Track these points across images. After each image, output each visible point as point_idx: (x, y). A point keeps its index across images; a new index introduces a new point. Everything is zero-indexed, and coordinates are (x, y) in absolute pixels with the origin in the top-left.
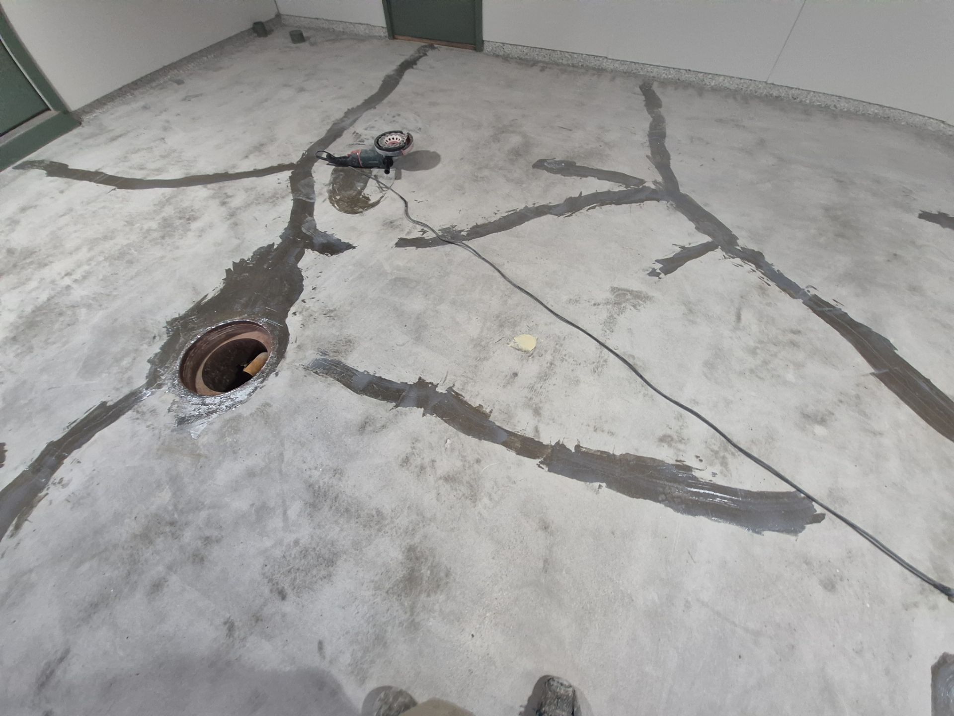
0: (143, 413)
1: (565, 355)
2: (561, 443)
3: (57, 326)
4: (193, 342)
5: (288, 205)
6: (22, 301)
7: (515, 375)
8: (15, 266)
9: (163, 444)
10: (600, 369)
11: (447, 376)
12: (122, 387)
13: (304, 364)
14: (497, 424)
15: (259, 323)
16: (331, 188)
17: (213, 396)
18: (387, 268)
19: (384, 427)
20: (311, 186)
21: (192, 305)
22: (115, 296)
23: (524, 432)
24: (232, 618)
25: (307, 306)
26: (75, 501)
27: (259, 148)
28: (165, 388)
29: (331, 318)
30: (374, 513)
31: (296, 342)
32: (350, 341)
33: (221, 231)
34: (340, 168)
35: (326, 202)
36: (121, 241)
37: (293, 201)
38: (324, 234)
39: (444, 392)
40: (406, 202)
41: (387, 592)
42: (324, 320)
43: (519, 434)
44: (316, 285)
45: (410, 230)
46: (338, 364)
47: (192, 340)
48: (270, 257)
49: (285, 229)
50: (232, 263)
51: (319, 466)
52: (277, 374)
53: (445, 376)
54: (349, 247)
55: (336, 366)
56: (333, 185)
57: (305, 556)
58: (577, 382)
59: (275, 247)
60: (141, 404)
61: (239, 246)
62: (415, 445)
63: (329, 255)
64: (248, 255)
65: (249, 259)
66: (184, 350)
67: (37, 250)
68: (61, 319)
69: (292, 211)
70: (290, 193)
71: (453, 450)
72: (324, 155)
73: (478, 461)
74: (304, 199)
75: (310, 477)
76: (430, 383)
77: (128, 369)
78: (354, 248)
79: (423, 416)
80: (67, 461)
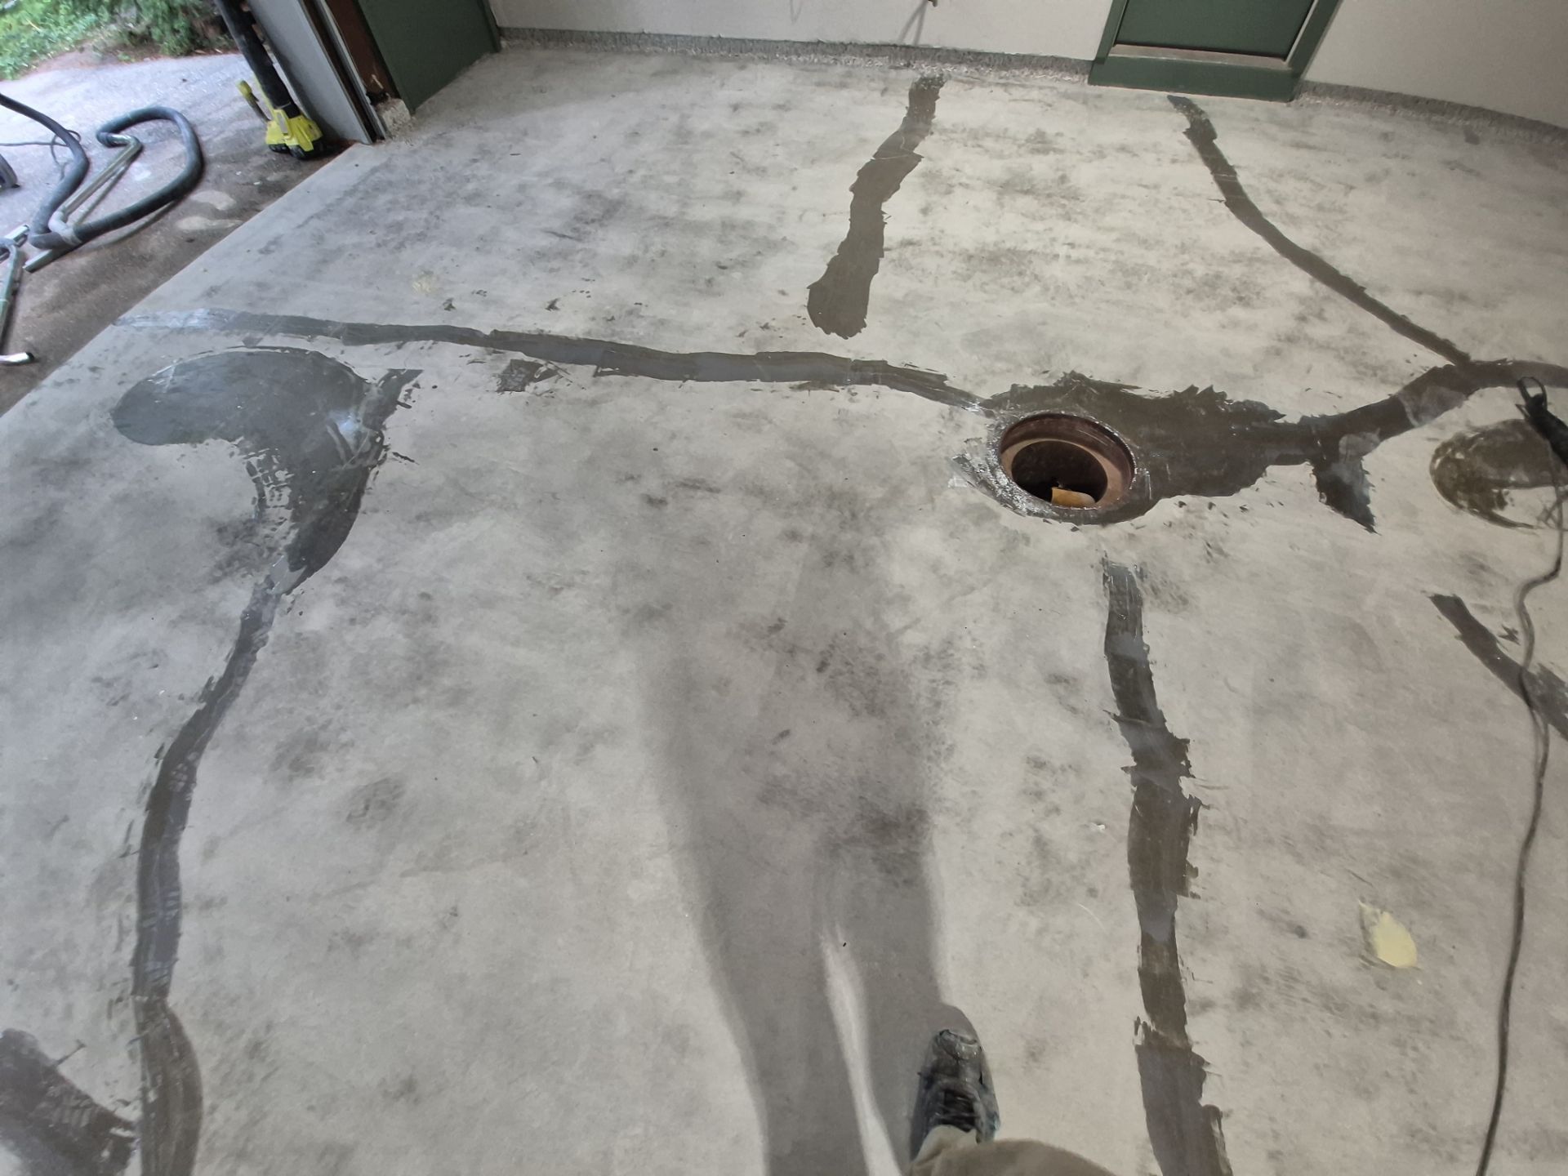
0: (952, 419)
1: (1415, 1049)
2: (1206, 1069)
3: (1005, 281)
4: (1063, 412)
5: (1375, 394)
6: (1015, 232)
7: (1301, 933)
8: (1049, 196)
9: (929, 457)
10: (1425, 1147)
11: (1219, 788)
12: (970, 381)
13: (1108, 555)
14: (1178, 915)
15: (1136, 470)
16: (1471, 435)
17: (1007, 475)
18: (1370, 602)
19: (1074, 710)
20: (1445, 405)
21: (1112, 381)
22: (1074, 304)
23: (1189, 978)
24: (786, 624)
25: (1207, 513)
26: (843, 420)
27: (1452, 297)
28: (990, 421)
29: (1209, 557)
30: (949, 742)
31: (1137, 528)
32: (1185, 602)
33: (1248, 344)
34: (1529, 428)
35: (1432, 443)
36: (1151, 258)
37: (1388, 397)
38: (1360, 474)
39: (1186, 794)
40: (1554, 574)
41: (861, 798)
42: (1197, 548)
43: (1180, 966)
44: (1252, 509)
45: (1492, 607)
46: (1137, 601)
47: (1065, 410)
48: (1254, 424)
49: (1324, 417)
50: (1208, 386)
51: (977, 643)
52: (1074, 530)
53: (1218, 785)
54: (1367, 521)
55: (1131, 601)
56: (1480, 436)
57: (868, 674)
58: (1366, 1093)
59: (1280, 421)
60: (961, 410)
61: (1244, 377)
62: (1069, 770)
63: (1325, 500)
64: (1236, 395)
65: (1229, 401)
66: (1048, 411)
67: (1081, 198)
68: (1016, 278)
69: (1367, 406)
70: (1402, 384)
71: (1091, 839)
72: (1533, 391)
73: (1092, 892)
74: (1408, 410)
75: (960, 638)
76: (1188, 763)
77: (993, 373)
78: (1371, 530)
79: (1122, 768)
80: (874, 386)
